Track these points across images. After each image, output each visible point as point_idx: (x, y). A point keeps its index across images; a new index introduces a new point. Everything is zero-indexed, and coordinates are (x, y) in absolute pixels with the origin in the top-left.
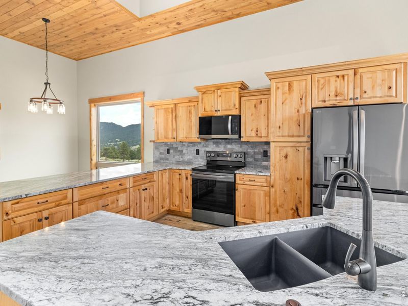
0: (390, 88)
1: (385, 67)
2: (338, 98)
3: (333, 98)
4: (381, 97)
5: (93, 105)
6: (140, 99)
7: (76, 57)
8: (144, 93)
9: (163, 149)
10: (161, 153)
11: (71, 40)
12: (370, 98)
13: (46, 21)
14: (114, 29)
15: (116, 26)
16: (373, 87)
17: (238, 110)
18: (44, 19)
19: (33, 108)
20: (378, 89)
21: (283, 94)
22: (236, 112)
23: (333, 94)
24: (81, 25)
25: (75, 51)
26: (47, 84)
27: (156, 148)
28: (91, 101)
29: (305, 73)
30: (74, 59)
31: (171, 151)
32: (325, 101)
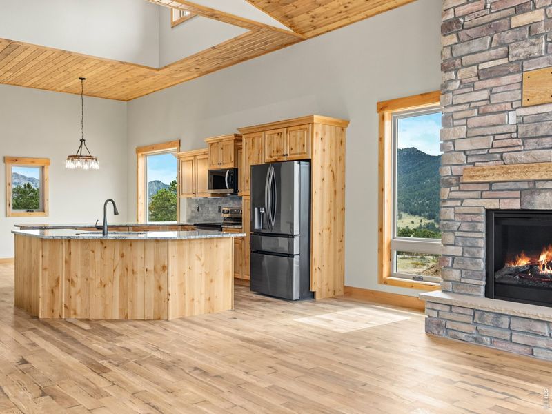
0: (304, 146)
1: (302, 127)
2: (279, 154)
3: (275, 154)
4: (300, 154)
5: (140, 154)
6: (176, 148)
7: (125, 98)
8: (180, 141)
9: (195, 206)
10: (192, 211)
11: (110, 88)
12: (295, 154)
13: (82, 79)
14: (142, 77)
15: (141, 76)
16: (296, 145)
17: (233, 163)
18: (80, 78)
19: (70, 165)
20: (298, 146)
21: (249, 149)
22: (231, 166)
23: (275, 150)
24: (111, 78)
25: (119, 94)
26: (82, 141)
27: (189, 205)
28: (139, 150)
29: (261, 130)
30: (124, 100)
31: (200, 209)
32: (271, 157)
